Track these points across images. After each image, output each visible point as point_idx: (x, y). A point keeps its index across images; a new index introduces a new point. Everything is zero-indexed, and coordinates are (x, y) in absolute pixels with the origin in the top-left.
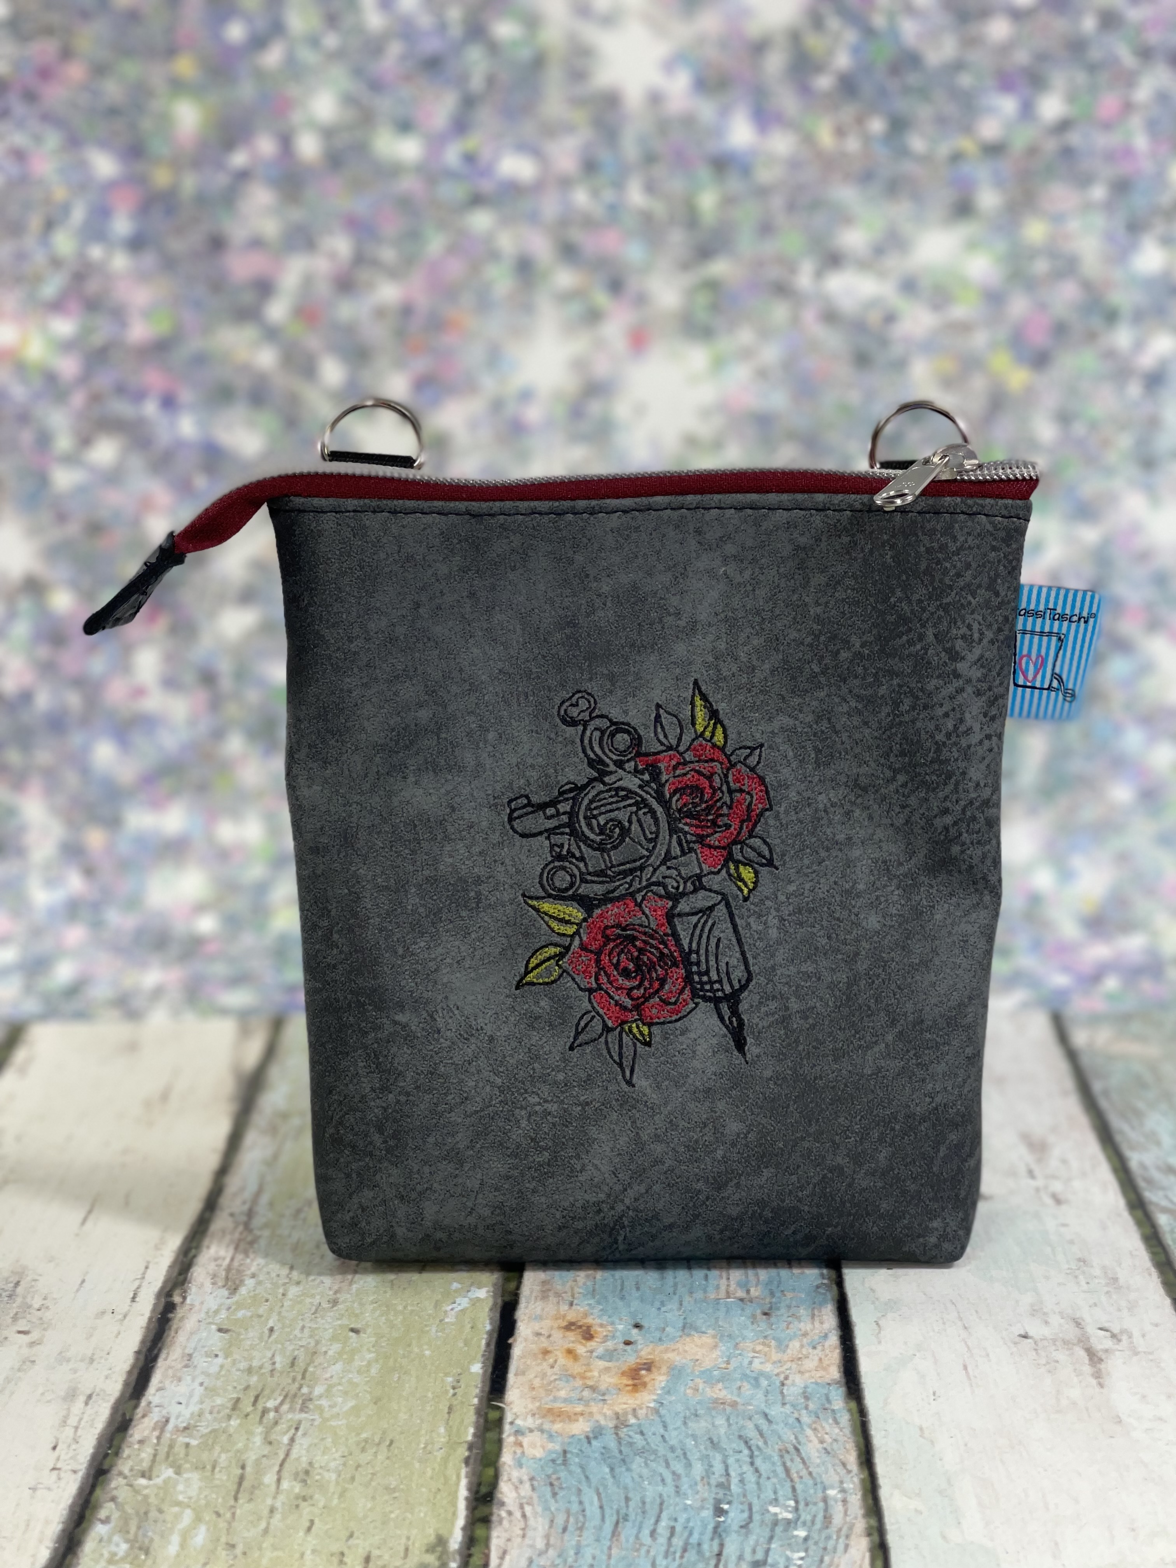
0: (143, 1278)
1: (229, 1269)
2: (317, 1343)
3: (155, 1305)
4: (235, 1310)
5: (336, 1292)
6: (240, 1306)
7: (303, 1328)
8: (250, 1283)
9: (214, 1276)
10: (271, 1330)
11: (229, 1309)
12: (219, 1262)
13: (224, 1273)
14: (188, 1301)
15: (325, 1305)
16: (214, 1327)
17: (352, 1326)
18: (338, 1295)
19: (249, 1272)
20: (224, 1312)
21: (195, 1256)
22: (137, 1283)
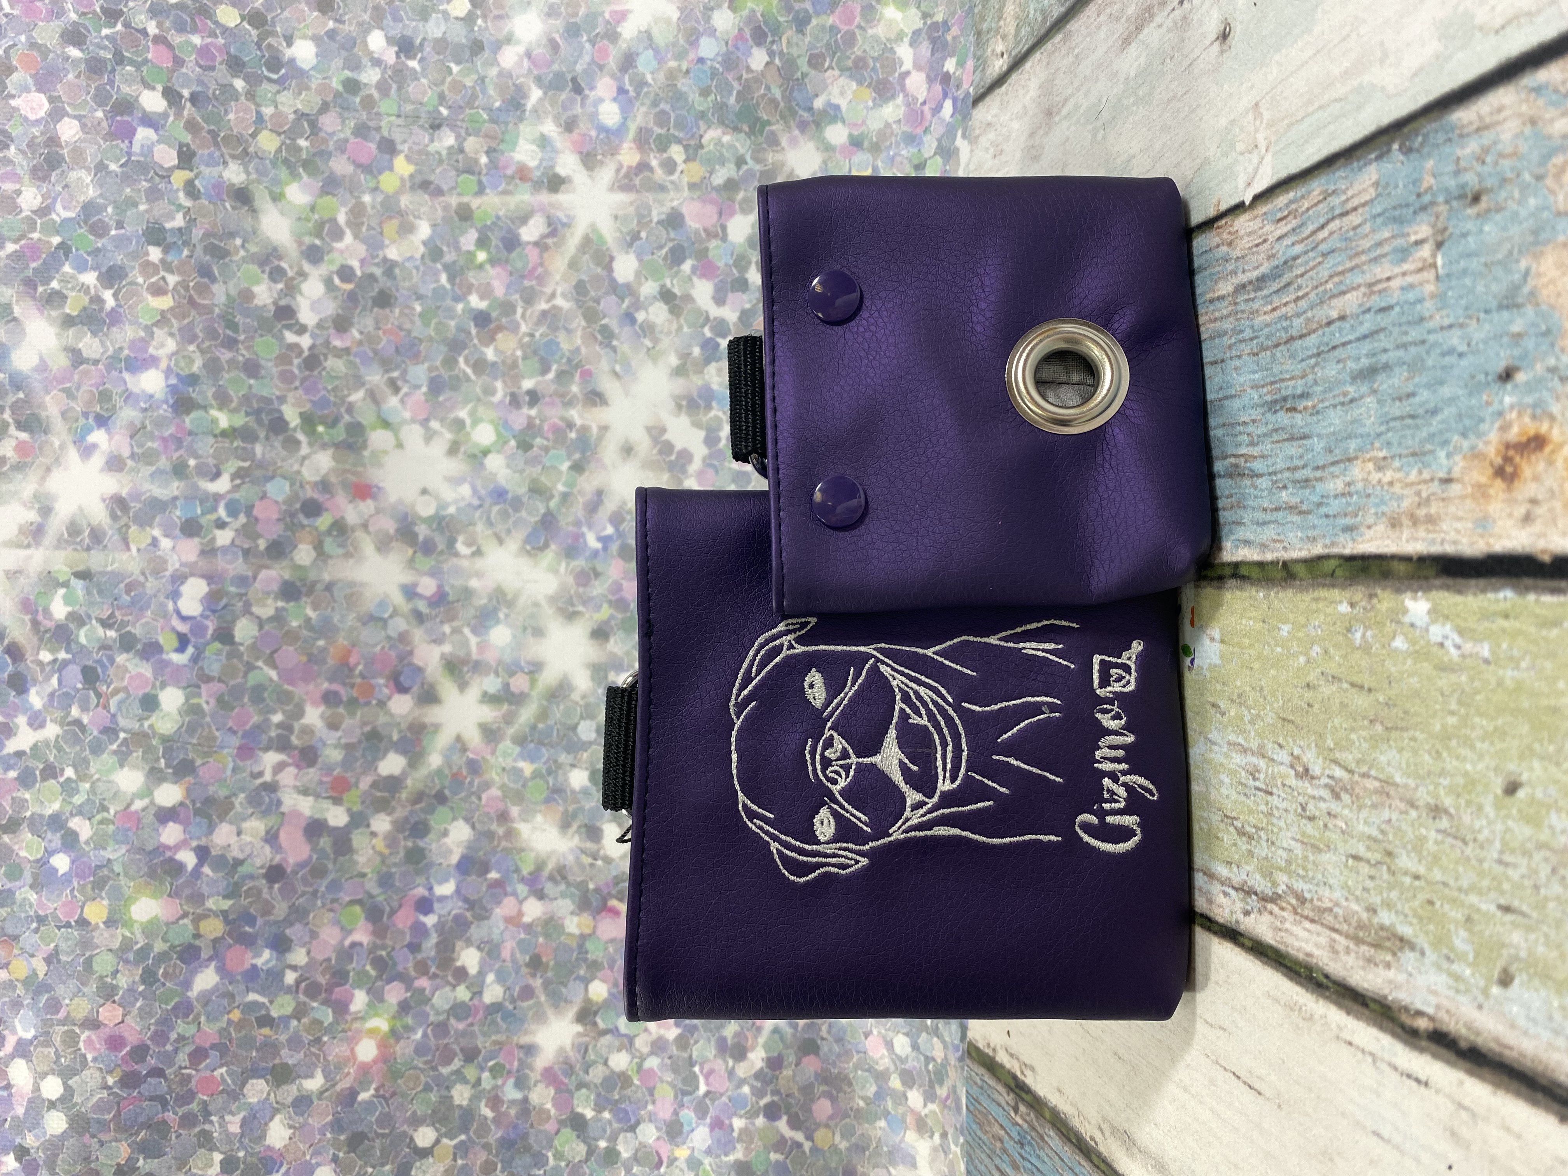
0: (1372, 1055)
1: (1358, 941)
2: (1541, 846)
3: (1435, 1056)
4: (1452, 949)
5: (1412, 804)
6: (1440, 941)
7: (1500, 862)
8: (1385, 917)
9: (1370, 960)
10: (1506, 909)
11: (1448, 958)
12: (1340, 948)
13: (1364, 948)
14: (1431, 1011)
15: (1444, 823)
16: (1495, 990)
17: (1499, 791)
18: (1421, 803)
19: (1365, 916)
20: (1455, 967)
21: (1327, 976)
22: (1384, 1067)
